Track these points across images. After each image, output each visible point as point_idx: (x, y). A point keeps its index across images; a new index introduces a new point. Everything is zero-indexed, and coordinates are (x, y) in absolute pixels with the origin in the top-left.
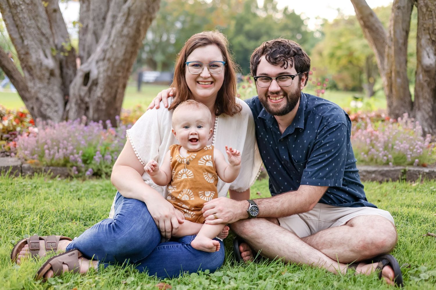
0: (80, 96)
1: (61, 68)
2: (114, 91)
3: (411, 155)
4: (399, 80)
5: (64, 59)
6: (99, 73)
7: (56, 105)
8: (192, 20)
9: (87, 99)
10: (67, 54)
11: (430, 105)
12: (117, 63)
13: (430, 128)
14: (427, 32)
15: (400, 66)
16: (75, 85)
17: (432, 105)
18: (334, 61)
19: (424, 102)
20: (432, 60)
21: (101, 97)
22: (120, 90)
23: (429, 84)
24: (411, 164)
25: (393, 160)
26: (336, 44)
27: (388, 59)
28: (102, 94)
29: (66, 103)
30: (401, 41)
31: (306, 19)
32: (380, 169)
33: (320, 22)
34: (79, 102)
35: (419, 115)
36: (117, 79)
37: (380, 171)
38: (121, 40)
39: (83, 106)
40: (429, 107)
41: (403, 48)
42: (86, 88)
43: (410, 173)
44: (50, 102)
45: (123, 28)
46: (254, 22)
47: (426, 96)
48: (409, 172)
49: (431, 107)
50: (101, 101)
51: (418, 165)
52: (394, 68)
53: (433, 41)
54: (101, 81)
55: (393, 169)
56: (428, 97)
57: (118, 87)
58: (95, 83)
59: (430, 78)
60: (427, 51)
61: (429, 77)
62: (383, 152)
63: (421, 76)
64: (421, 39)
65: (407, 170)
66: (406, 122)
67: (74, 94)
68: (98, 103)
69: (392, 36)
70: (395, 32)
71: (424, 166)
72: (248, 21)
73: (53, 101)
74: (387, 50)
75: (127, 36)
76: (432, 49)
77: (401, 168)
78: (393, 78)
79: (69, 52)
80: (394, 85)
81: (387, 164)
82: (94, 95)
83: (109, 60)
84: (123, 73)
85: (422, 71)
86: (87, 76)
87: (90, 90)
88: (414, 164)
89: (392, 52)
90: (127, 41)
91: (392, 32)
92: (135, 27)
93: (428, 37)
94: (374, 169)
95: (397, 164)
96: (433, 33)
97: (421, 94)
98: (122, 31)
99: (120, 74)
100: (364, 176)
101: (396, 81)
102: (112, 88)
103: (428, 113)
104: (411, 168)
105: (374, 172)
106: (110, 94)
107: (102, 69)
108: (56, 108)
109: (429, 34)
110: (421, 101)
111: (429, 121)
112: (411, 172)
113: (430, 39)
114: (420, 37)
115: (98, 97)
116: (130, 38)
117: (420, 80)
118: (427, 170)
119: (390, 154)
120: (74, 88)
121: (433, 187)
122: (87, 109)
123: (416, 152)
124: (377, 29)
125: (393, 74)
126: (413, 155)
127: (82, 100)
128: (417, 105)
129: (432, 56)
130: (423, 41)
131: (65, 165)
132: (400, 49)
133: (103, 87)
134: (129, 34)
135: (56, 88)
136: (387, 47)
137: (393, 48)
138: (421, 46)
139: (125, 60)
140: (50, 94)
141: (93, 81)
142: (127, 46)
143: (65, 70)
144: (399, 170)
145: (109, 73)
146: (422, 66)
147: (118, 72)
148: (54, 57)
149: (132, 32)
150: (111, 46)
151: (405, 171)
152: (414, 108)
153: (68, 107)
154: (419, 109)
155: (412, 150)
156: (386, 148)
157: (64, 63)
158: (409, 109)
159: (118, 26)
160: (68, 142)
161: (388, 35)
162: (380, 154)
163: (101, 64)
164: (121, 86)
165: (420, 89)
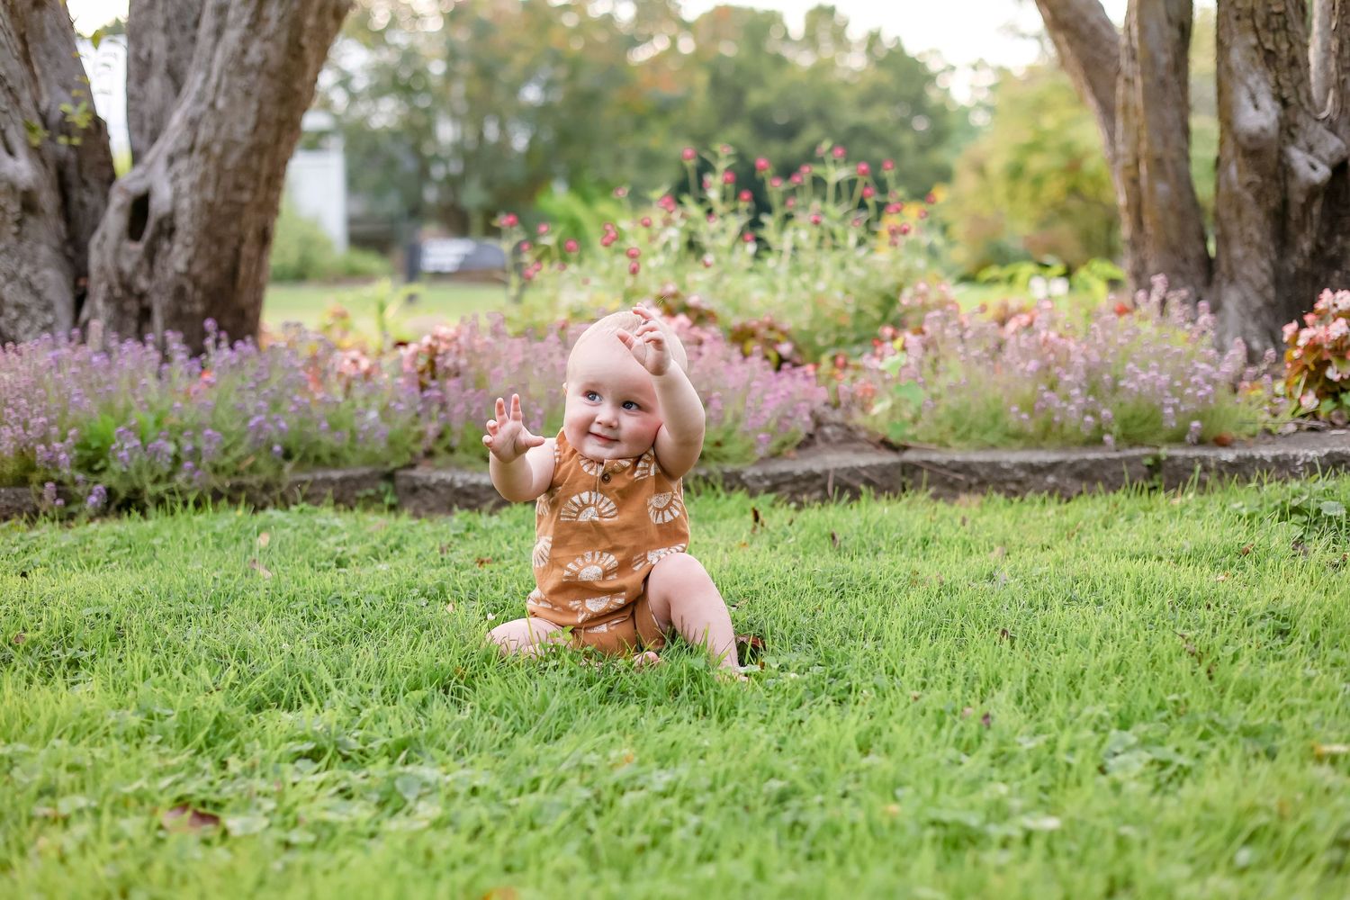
0: (120, 273)
1: (63, 187)
2: (228, 252)
3: (1175, 407)
4: (1162, 188)
5: (72, 156)
6: (177, 195)
7: (48, 307)
8: (573, 76)
9: (142, 283)
10: (76, 141)
11: (1265, 264)
12: (233, 159)
13: (1268, 338)
14: (1248, 22)
15: (1166, 142)
16: (104, 237)
17: (1272, 263)
18: (1024, 190)
19: (1246, 256)
20: (1267, 114)
21: (187, 274)
22: (248, 250)
23: (1259, 196)
24: (1178, 438)
25: (1116, 428)
26: (1027, 137)
27: (1126, 119)
28: (190, 263)
29: (80, 299)
30: (1165, 59)
31: (944, 71)
32: (1073, 456)
33: (988, 79)
34: (118, 292)
35: (1232, 300)
36: (237, 212)
37: (1073, 465)
38: (241, 82)
39: (132, 306)
40: (1264, 271)
41: (1172, 79)
42: (138, 247)
43: (1175, 467)
44: (26, 299)
45: (245, 41)
46: (777, 81)
47: (1251, 235)
48: (1170, 465)
49: (1270, 271)
50: (189, 287)
51: (1201, 442)
52: (1144, 146)
53: (1269, 52)
54: (183, 221)
55: (1116, 455)
56: (1257, 237)
57: (242, 240)
58: (167, 229)
59: (1262, 176)
60: (1249, 87)
61: (1260, 170)
62: (1080, 401)
63: (1233, 170)
64: (1228, 49)
65: (1164, 458)
66: (1163, 302)
67: (102, 269)
68: (180, 293)
69: (1136, 44)
70: (1143, 29)
71: (1221, 443)
72: (758, 81)
73: (37, 294)
74: (1120, 90)
75: (262, 68)
76: (1266, 80)
77: (1145, 451)
78: (1144, 182)
79: (86, 133)
80: (1146, 206)
81: (1096, 441)
82: (163, 268)
83: (206, 149)
84: (255, 191)
85: (1236, 155)
86: (140, 206)
87: (151, 253)
88: (1188, 438)
89: (1137, 97)
90: (262, 86)
91: (1135, 31)
92: (283, 37)
93: (1253, 41)
94: (1052, 457)
95: (1129, 439)
96: (1266, 25)
97: (1234, 229)
98: (245, 52)
99: (246, 196)
100: (1019, 482)
101: (1152, 191)
102: (220, 242)
103: (1261, 292)
104: (1179, 452)
105: (1052, 467)
106: (215, 263)
107: (185, 183)
108: (49, 318)
109: (1256, 30)
110: (1238, 251)
111: (1264, 317)
112: (1178, 462)
113: (1260, 46)
114: (1227, 43)
115: (177, 273)
116: (272, 76)
117: (1229, 184)
118: (1228, 456)
119: (1106, 407)
120: (99, 246)
121: (1240, 504)
122: (145, 314)
123: (1193, 397)
124: (1094, 29)
125: (1143, 170)
126: (1182, 408)
127: (127, 286)
128: (1224, 267)
129: (1266, 102)
130: (1236, 56)
131: (23, 481)
132: (1163, 84)
133: (189, 240)
134: (265, 62)
135: (44, 251)
136: (1120, 81)
137: (1139, 82)
138: (1229, 69)
139: (258, 149)
140: (25, 270)
141: (160, 223)
142: (261, 103)
143: (76, 194)
144: (1137, 459)
145: (209, 194)
146: (1235, 137)
147: (239, 187)
148: (36, 152)
149: (276, 58)
150: (213, 105)
151: (1157, 459)
152: (1217, 276)
153: (85, 313)
154: (1232, 280)
155: (1176, 392)
156: (1093, 388)
157: (72, 171)
158: (1199, 280)
159: (232, 36)
160: (31, 401)
161: (1123, 41)
162: (1072, 408)
163: (182, 165)
164: (251, 234)
165: (1233, 214)
